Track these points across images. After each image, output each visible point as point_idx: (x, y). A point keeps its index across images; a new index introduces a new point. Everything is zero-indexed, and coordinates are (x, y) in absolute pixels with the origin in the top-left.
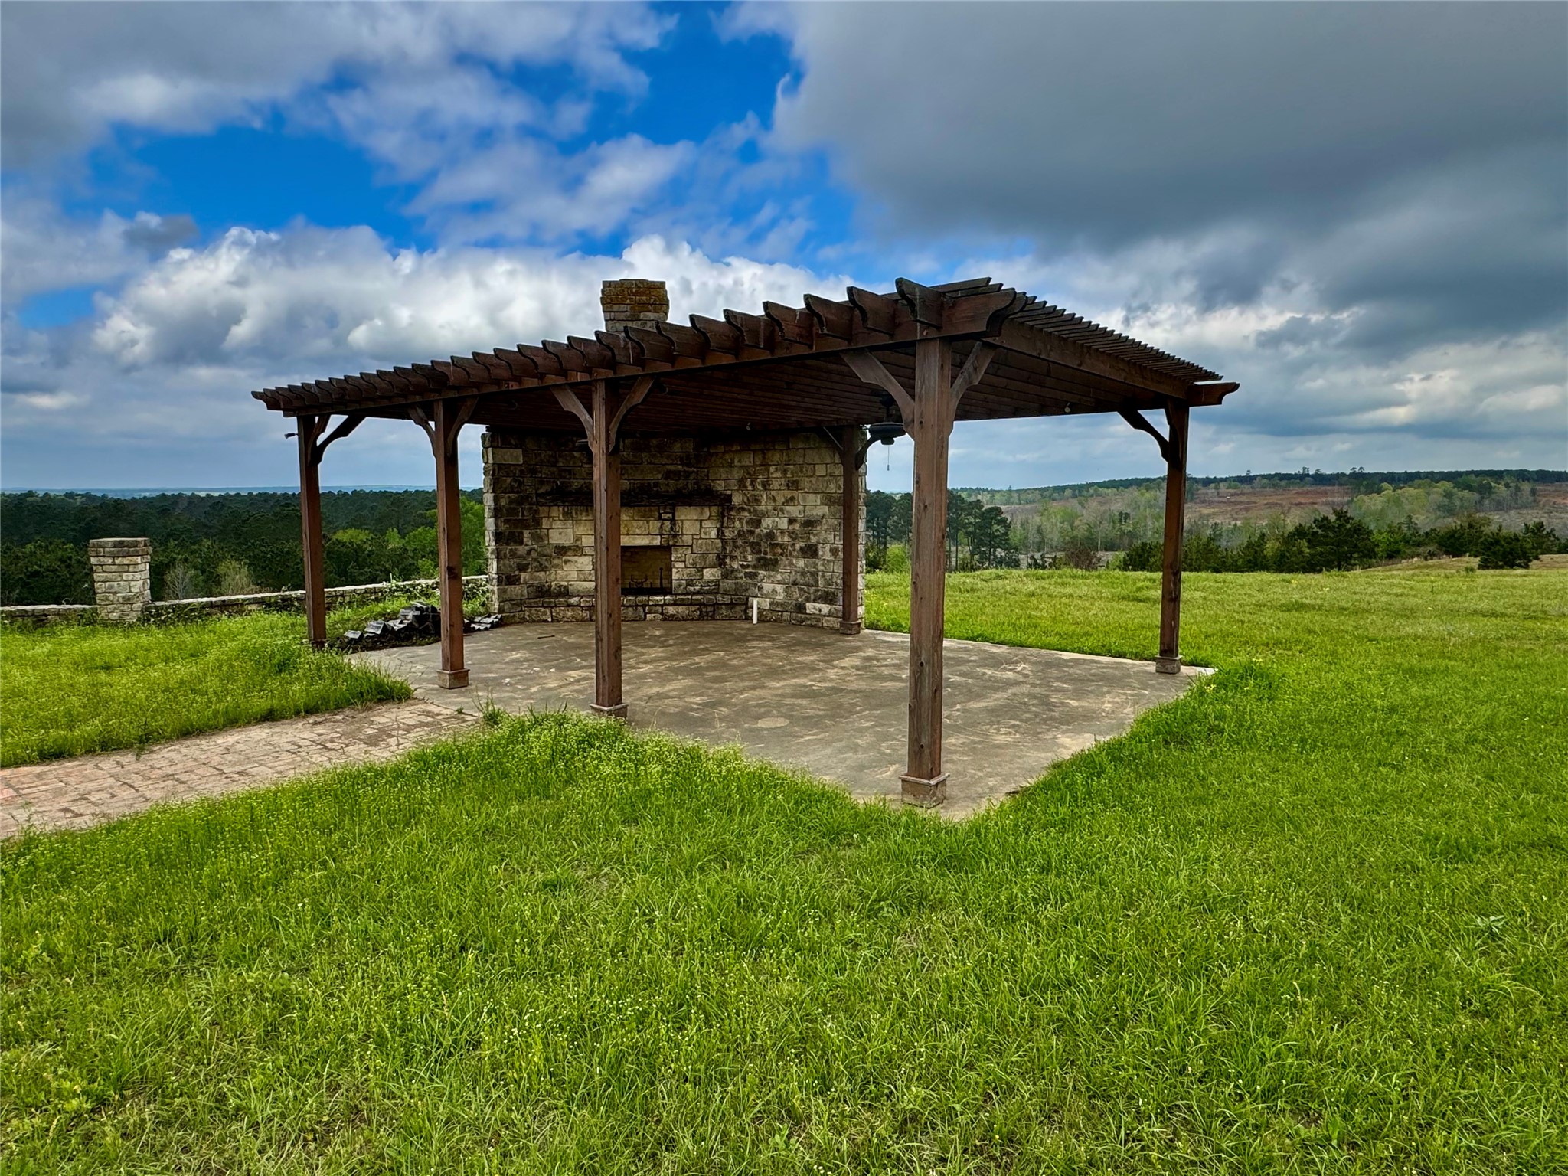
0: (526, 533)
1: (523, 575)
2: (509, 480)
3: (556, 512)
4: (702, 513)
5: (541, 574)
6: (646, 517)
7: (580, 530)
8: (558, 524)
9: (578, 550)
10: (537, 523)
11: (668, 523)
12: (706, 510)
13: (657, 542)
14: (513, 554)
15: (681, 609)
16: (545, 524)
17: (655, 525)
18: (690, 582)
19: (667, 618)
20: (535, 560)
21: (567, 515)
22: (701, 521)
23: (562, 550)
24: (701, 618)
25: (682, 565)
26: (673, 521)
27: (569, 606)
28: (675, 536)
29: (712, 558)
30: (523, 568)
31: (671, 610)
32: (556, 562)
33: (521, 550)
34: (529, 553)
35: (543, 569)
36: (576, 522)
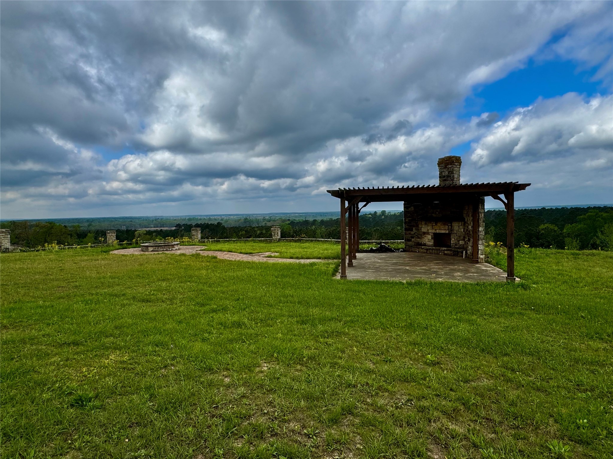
0: (414, 228)
1: (413, 239)
2: (409, 215)
3: (424, 222)
4: (459, 224)
5: (419, 240)
6: (444, 224)
7: (429, 228)
8: (423, 226)
9: (428, 233)
10: (417, 226)
11: (450, 227)
12: (460, 223)
13: (447, 232)
14: (410, 234)
15: (448, 252)
16: (420, 226)
17: (447, 227)
18: (456, 245)
19: (445, 254)
20: (416, 235)
21: (426, 224)
22: (459, 226)
23: (424, 233)
24: (454, 255)
25: (453, 239)
26: (451, 226)
27: (422, 248)
28: (452, 230)
29: (462, 238)
30: (413, 237)
31: (446, 252)
32: (423, 236)
33: (412, 233)
34: (415, 234)
35: (419, 238)
36: (428, 226)
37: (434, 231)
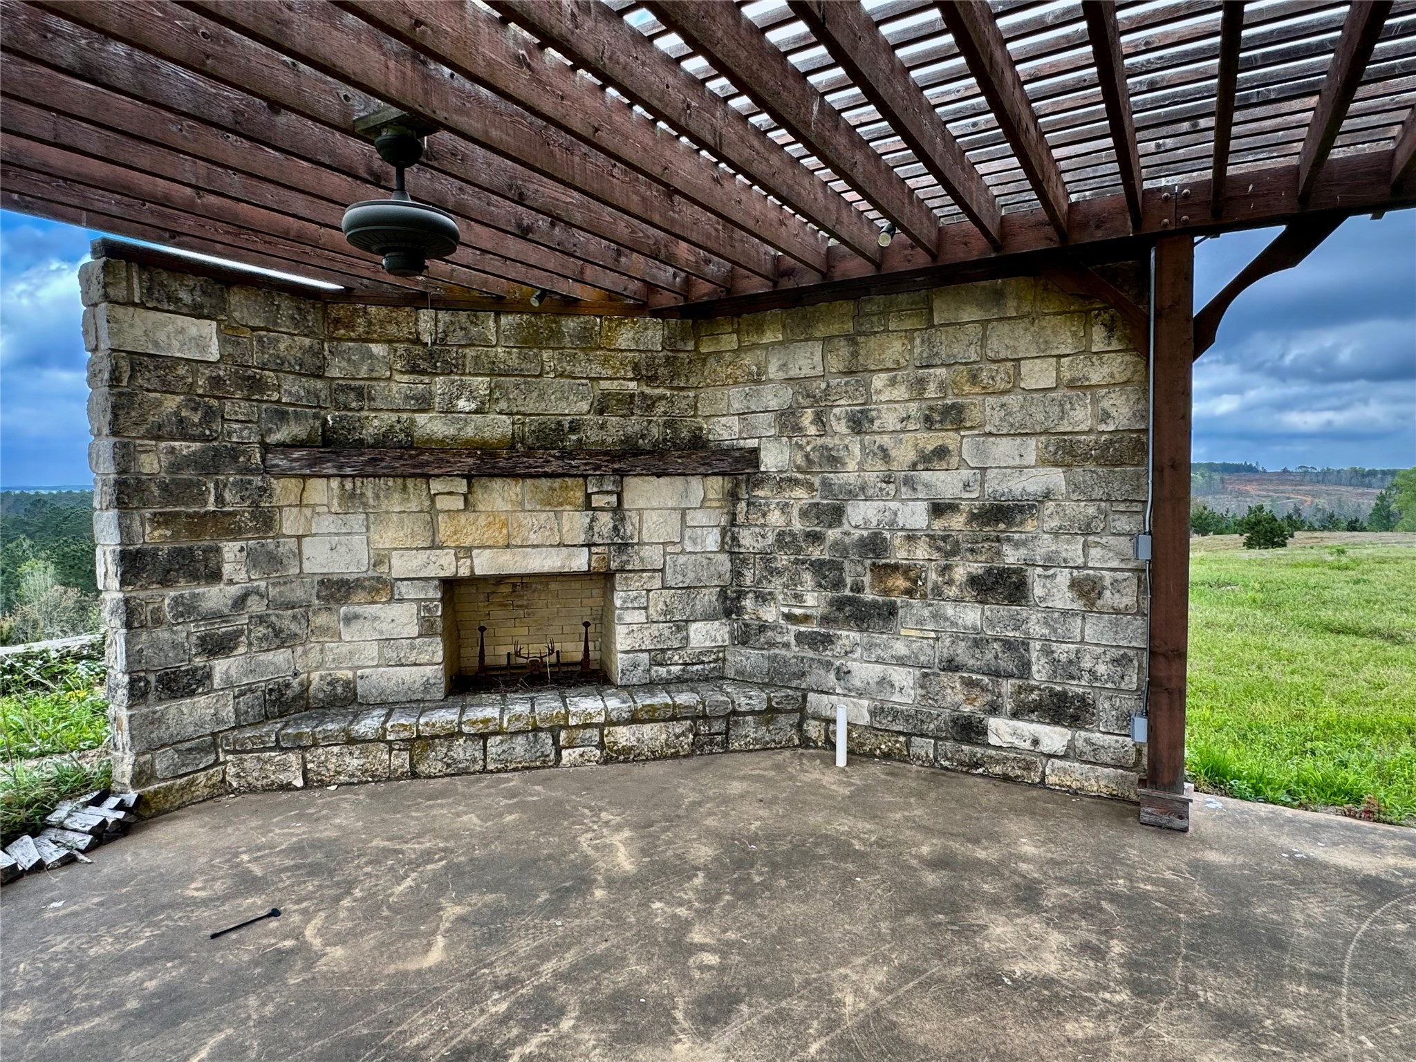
0: (231, 551)
1: (221, 667)
2: (172, 403)
3: (321, 491)
4: (686, 494)
5: (280, 657)
6: (552, 503)
7: (386, 537)
8: (326, 524)
9: (380, 587)
10: (266, 521)
11: (605, 519)
12: (696, 483)
13: (580, 562)
14: (185, 610)
15: (648, 731)
16: (290, 523)
17: (574, 523)
18: (659, 657)
19: (613, 756)
20: (262, 619)
21: (350, 499)
22: (684, 512)
23: (337, 591)
24: (697, 747)
25: (639, 616)
26: (618, 510)
27: (351, 741)
28: (623, 547)
29: (708, 598)
30: (217, 646)
31: (624, 736)
32: (322, 619)
33: (215, 596)
34: (240, 602)
35: (281, 639)
36: (375, 517)
37: (446, 564)
